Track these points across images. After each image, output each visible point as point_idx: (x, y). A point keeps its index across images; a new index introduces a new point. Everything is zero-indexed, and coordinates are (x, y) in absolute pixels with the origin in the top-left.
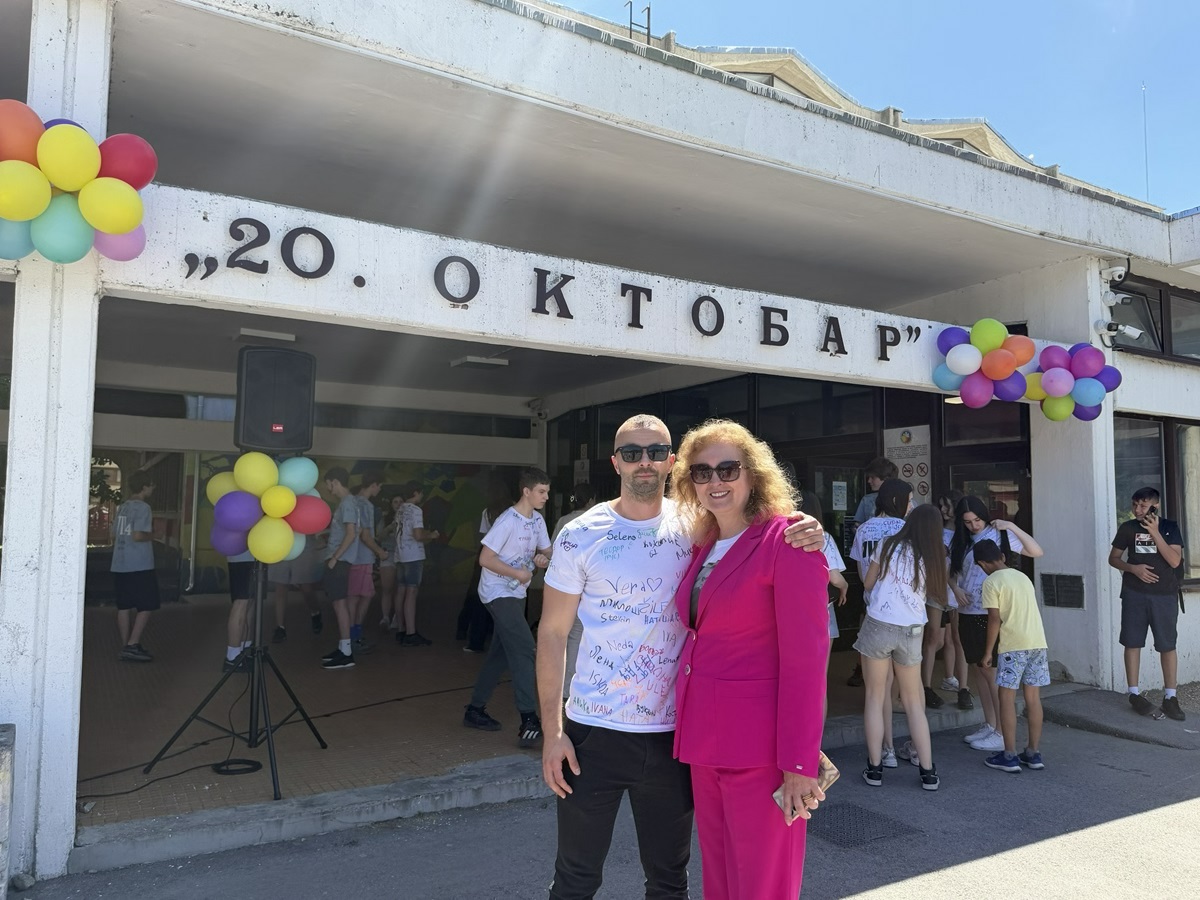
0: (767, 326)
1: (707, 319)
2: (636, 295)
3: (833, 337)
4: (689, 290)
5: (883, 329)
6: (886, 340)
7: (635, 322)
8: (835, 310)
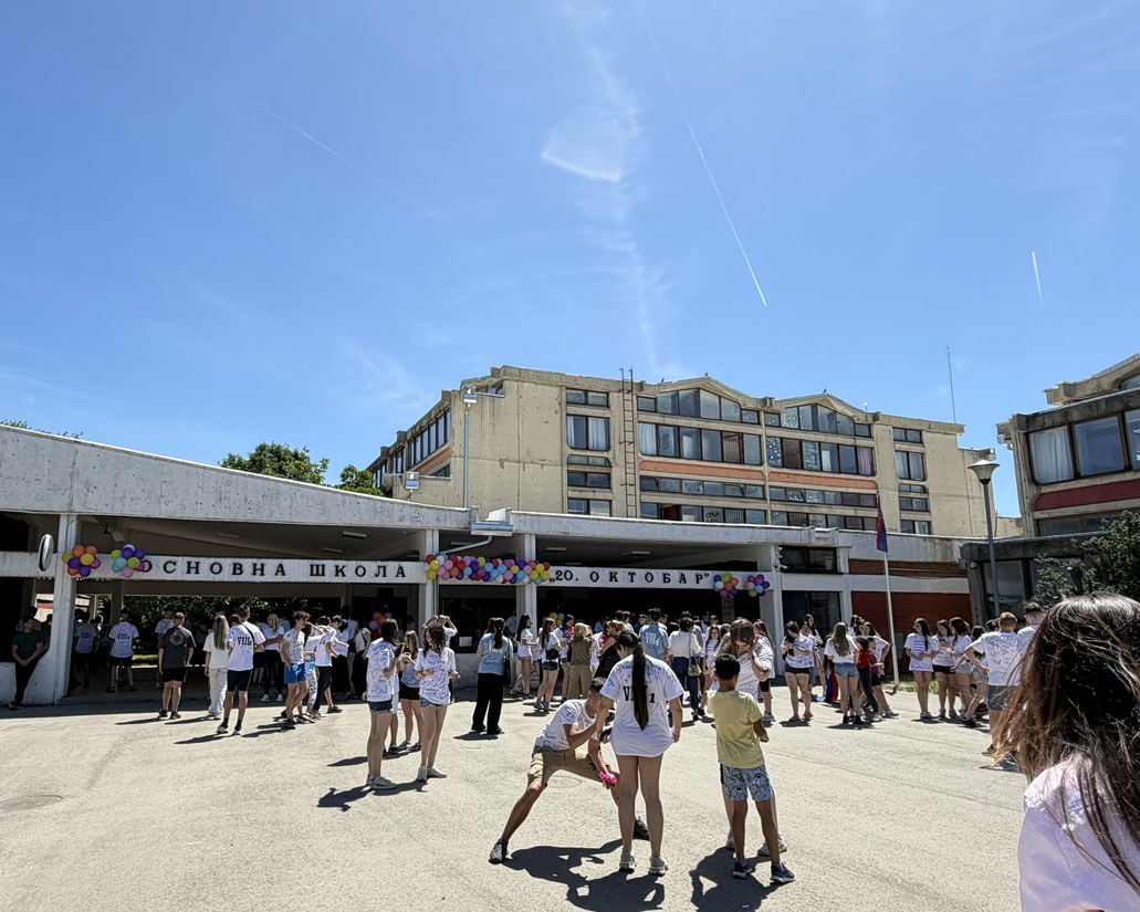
0: (665, 578)
1: (649, 578)
2: (632, 574)
3: (683, 579)
4: (644, 571)
5: (697, 576)
6: (698, 578)
7: (632, 581)
8: (684, 572)
